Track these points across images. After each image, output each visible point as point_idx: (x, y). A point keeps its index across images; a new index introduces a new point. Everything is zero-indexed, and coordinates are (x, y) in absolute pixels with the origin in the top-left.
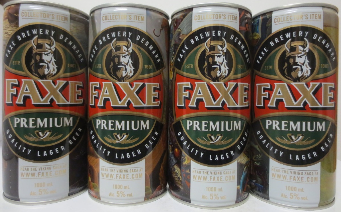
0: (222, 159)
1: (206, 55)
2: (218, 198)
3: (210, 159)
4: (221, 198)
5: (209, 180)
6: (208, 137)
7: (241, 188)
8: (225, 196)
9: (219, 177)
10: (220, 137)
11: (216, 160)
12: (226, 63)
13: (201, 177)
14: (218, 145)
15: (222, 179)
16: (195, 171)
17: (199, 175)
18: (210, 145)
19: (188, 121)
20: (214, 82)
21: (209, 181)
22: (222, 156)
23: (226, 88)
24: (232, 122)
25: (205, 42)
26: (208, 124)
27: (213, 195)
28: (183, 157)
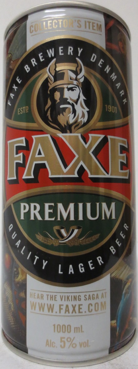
0: (81, 271)
1: (50, 88)
2: (74, 346)
3: (60, 272)
4: (81, 346)
5: (58, 312)
6: (55, 231)
7: (118, 323)
8: (88, 341)
9: (75, 305)
10: (76, 231)
11: (70, 273)
12: (84, 99)
13: (44, 304)
14: (74, 246)
15: (81, 308)
16: (34, 293)
17: (40, 301)
18: (59, 246)
19: (22, 205)
20: (63, 133)
21: (58, 314)
22: (81, 266)
23: (86, 143)
24: (98, 204)
25: (47, 66)
26: (55, 208)
27: (65, 340)
28: (15, 270)
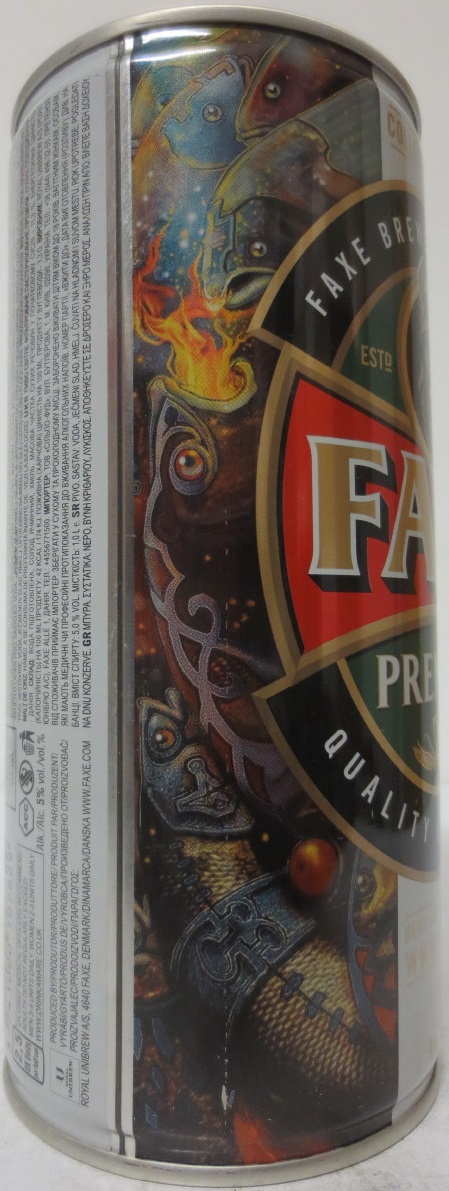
19: (382, 661)
28: (360, 880)
